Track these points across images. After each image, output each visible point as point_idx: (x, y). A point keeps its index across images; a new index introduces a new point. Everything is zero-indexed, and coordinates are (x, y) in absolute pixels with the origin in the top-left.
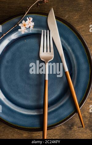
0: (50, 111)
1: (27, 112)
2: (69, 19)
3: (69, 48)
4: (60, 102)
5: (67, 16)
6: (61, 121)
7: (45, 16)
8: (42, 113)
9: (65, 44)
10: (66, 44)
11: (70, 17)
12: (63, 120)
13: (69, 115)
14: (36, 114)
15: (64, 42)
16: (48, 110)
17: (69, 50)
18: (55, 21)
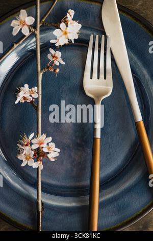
0: (102, 199)
1: (57, 201)
2: (144, 9)
3: (145, 72)
4: (124, 182)
5: (140, 3)
6: (125, 221)
7: (97, 4)
8: (88, 203)
9: (136, 63)
10: (139, 64)
11: (146, 4)
12: (129, 219)
13: (142, 210)
14: (74, 204)
15: (135, 58)
16: (100, 197)
17: (144, 76)
18: (116, 14)
